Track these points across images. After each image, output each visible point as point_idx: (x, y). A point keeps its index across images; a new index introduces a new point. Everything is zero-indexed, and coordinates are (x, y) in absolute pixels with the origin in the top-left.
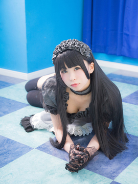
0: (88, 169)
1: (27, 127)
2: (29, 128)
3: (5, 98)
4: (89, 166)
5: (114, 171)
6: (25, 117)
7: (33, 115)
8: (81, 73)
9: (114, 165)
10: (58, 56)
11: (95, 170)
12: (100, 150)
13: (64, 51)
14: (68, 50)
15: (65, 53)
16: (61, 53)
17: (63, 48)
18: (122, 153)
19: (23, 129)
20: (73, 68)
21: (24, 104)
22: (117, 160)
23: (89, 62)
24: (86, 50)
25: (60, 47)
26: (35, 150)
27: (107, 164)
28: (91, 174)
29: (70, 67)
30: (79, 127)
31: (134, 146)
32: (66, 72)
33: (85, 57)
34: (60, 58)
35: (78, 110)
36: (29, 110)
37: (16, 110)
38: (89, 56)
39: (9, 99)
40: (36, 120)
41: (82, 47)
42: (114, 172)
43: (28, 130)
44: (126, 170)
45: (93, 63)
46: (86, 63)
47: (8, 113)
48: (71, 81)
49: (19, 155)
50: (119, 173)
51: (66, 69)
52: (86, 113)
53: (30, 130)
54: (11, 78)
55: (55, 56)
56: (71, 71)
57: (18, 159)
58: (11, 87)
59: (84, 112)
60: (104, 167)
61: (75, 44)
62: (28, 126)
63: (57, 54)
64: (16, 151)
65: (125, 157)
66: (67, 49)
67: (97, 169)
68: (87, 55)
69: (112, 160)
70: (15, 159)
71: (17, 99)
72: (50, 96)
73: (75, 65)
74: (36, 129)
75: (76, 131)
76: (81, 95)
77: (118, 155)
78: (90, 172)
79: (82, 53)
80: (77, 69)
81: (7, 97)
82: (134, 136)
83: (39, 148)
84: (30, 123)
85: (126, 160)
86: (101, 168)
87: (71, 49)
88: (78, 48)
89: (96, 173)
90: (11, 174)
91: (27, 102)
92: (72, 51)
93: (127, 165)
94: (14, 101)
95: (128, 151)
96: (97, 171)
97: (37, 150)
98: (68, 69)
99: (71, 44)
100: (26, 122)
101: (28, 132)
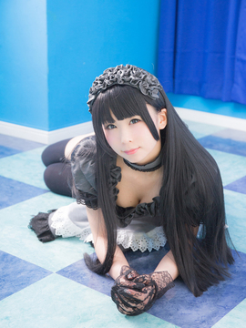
0: (154, 314)
1: (41, 232)
2: (46, 235)
3: (4, 178)
4: (157, 308)
5: (204, 318)
6: (40, 213)
7: (54, 211)
9: (204, 308)
10: (99, 97)
11: (166, 316)
13: (109, 88)
14: (117, 85)
15: (111, 91)
16: (104, 91)
17: (106, 81)
19: (34, 236)
20: (127, 121)
21: (39, 189)
22: (211, 299)
24: (150, 85)
25: (102, 80)
26: (55, 275)
27: (191, 305)
28: (159, 324)
29: (120, 118)
30: (141, 235)
32: (113, 127)
33: (149, 100)
34: (101, 101)
35: (139, 201)
36: (48, 201)
37: (22, 201)
38: (158, 96)
39: (10, 180)
40: (60, 220)
41: (143, 80)
42: (204, 322)
43: (44, 238)
44: (226, 318)
46: (151, 110)
47: (8, 205)
48: (124, 144)
49: (23, 283)
50: (213, 323)
51: (113, 121)
52: (153, 206)
53: (48, 237)
54: (16, 139)
55: (93, 97)
56: (124, 125)
57: (22, 292)
58: (15, 156)
59: (149, 205)
60: (183, 310)
61: (129, 75)
62: (45, 230)
63: (96, 94)
64: (19, 276)
65: (227, 294)
66: (114, 84)
67: (171, 315)
68: (154, 95)
69: (199, 299)
70: (16, 291)
71: (26, 180)
72: (85, 173)
73: (130, 115)
74: (60, 237)
75: (136, 241)
76: (144, 171)
77: (211, 289)
78: (158, 320)
79: (143, 91)
80: (134, 121)
81: (7, 176)
83: (63, 272)
84: (47, 226)
85: (227, 300)
86: (179, 312)
87: (122, 83)
88: (135, 81)
89: (169, 321)
90: (7, 318)
91: (44, 186)
92: (125, 88)
93: (228, 309)
94: (20, 183)
95: (233, 283)
96: (171, 318)
97: (59, 275)
98: (117, 123)
99: (122, 75)
100: (40, 222)
101: (45, 241)
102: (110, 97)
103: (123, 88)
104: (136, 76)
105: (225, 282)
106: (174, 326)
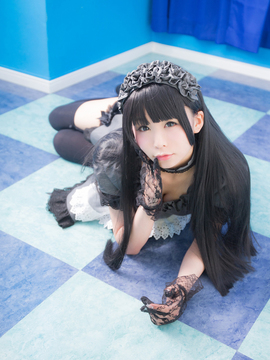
0: (187, 323)
1: (61, 217)
2: (66, 220)
3: (12, 140)
4: (188, 314)
5: (236, 326)
6: (55, 190)
8: (179, 133)
9: (234, 311)
10: (133, 96)
11: (200, 325)
12: (205, 274)
13: (145, 86)
14: (154, 83)
15: (148, 90)
16: (138, 90)
17: (142, 79)
18: (245, 280)
20: (162, 124)
23: (195, 111)
24: (190, 86)
25: (137, 77)
26: (81, 273)
27: (221, 307)
28: (194, 336)
29: (156, 120)
31: (266, 261)
32: (146, 128)
33: (188, 101)
37: (34, 171)
38: (197, 98)
39: (18, 142)
40: (80, 206)
41: (182, 79)
42: (237, 330)
43: (63, 224)
44: (257, 324)
45: (201, 112)
46: (188, 112)
47: (21, 178)
48: (157, 148)
49: (51, 287)
50: (246, 332)
51: (147, 123)
52: (180, 204)
53: (67, 223)
54: (17, 86)
55: (126, 95)
56: (158, 128)
57: (50, 298)
58: (18, 109)
59: (176, 202)
60: (215, 316)
61: (167, 73)
62: (64, 215)
63: (129, 92)
64: (45, 276)
65: (253, 290)
66: (151, 82)
67: (203, 323)
68: (192, 97)
69: (227, 299)
70: (45, 297)
71: (35, 143)
75: (158, 229)
77: (237, 285)
78: (191, 331)
79: (182, 92)
80: (170, 124)
81: (14, 136)
82: (262, 237)
83: (89, 269)
84: (67, 210)
85: (256, 296)
86: (211, 319)
87: (160, 82)
88: (174, 81)
89: (203, 331)
90: (41, 336)
91: (53, 151)
92: (163, 87)
93: (257, 311)
94: (29, 146)
95: (256, 276)
96: (205, 327)
97: (85, 274)
98: (152, 125)
99: (159, 72)
100: (58, 205)
101: (64, 227)
102: (146, 96)
103: (160, 87)
104: (174, 74)
105: (249, 275)
106: (209, 338)
